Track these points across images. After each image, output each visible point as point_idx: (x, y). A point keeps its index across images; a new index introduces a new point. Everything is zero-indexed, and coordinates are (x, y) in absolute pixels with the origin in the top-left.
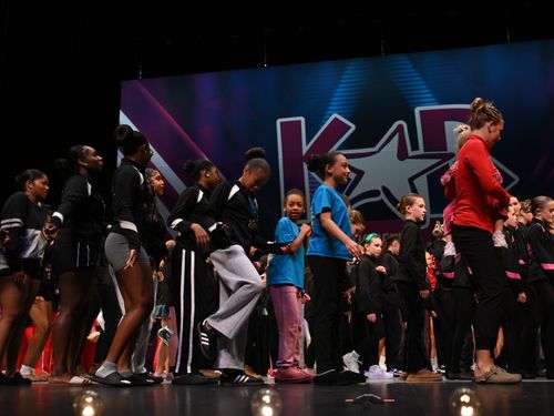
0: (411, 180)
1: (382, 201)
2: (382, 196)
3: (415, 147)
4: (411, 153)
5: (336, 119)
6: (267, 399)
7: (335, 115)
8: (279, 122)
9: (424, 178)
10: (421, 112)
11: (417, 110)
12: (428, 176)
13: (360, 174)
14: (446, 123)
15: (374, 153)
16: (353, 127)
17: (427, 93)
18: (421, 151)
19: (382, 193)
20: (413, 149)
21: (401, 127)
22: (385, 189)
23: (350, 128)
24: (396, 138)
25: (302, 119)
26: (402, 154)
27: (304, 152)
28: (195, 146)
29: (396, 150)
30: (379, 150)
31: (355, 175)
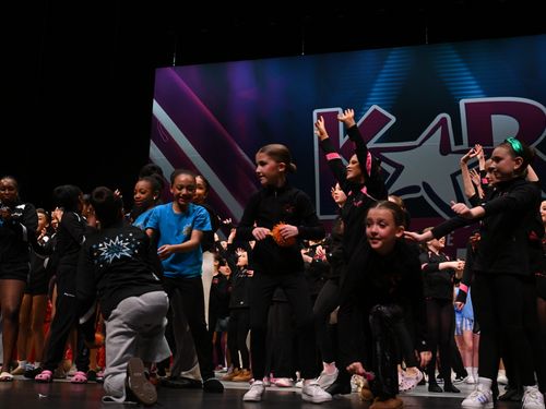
0: (454, 176)
1: (422, 197)
2: (423, 193)
3: (459, 141)
4: (454, 148)
5: (375, 110)
7: (375, 107)
8: (315, 112)
10: (466, 104)
11: (462, 103)
13: (399, 168)
14: (493, 116)
15: (415, 147)
16: (393, 119)
17: (473, 85)
18: (465, 146)
19: (422, 189)
20: (456, 144)
21: (444, 120)
22: (425, 184)
23: (389, 120)
24: (440, 130)
25: (340, 111)
26: (445, 149)
27: (341, 145)
28: (227, 135)
29: (438, 144)
30: (420, 144)
31: (394, 169)
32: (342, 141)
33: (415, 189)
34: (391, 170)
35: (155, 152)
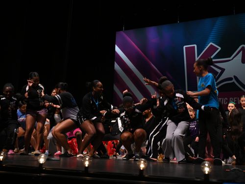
1: (234, 82)
2: (234, 80)
5: (211, 45)
6: (207, 165)
7: (211, 43)
8: (184, 47)
13: (223, 70)
15: (230, 60)
16: (220, 48)
19: (234, 79)
21: (243, 47)
22: (235, 77)
24: (241, 52)
25: (195, 46)
29: (241, 58)
30: (232, 59)
31: (220, 71)
32: (197, 59)
33: (230, 79)
34: (219, 71)
35: (117, 67)
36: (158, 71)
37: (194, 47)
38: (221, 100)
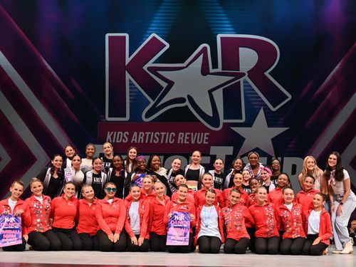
0: (210, 92)
3: (215, 66)
4: (212, 70)
5: (154, 37)
7: (154, 35)
8: (107, 35)
9: (220, 91)
11: (219, 37)
12: (223, 89)
15: (183, 68)
16: (168, 46)
18: (220, 69)
20: (213, 68)
24: (202, 56)
25: (127, 35)
26: (205, 71)
27: (127, 63)
28: (34, 48)
30: (187, 66)
31: (167, 84)
32: (128, 60)
33: (182, 100)
36: (56, 76)
37: (125, 37)
38: (165, 136)
